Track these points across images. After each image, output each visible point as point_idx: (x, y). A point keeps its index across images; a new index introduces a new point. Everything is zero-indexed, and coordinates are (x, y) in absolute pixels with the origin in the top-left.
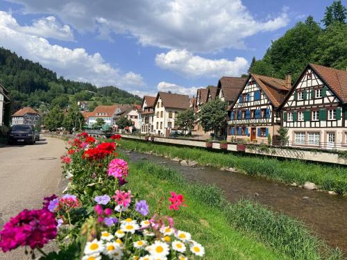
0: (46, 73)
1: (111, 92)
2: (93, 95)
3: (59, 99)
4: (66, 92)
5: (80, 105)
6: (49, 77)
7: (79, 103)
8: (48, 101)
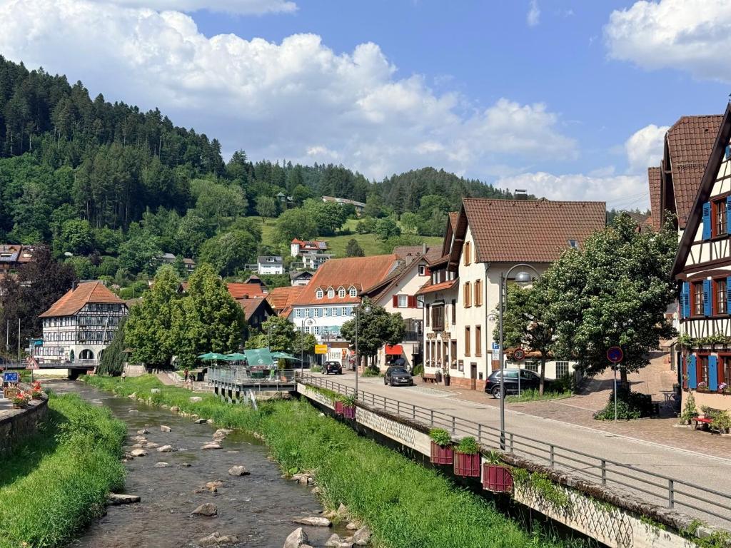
0: (184, 147)
1: (419, 193)
2: (350, 211)
3: (225, 239)
4: (251, 210)
5: (299, 257)
6: (195, 161)
7: (295, 250)
8: (188, 250)
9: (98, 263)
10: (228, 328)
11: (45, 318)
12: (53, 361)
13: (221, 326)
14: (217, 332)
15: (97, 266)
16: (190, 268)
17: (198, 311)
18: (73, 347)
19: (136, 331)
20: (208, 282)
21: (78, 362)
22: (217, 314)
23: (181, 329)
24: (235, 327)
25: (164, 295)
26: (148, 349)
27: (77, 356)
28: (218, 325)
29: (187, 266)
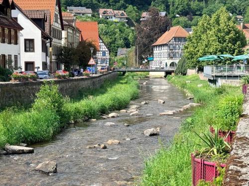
8: (240, 11)
9: (191, 19)
10: (234, 46)
11: (154, 46)
12: (156, 68)
13: (230, 45)
14: (227, 48)
15: (191, 21)
16: (240, 20)
17: (216, 36)
18: (167, 61)
19: (188, 50)
20: (222, 18)
21: (169, 68)
22: (227, 37)
23: (206, 47)
24: (239, 45)
25: (204, 29)
26: (195, 60)
27: (168, 65)
28: (228, 44)
29: (238, 20)
